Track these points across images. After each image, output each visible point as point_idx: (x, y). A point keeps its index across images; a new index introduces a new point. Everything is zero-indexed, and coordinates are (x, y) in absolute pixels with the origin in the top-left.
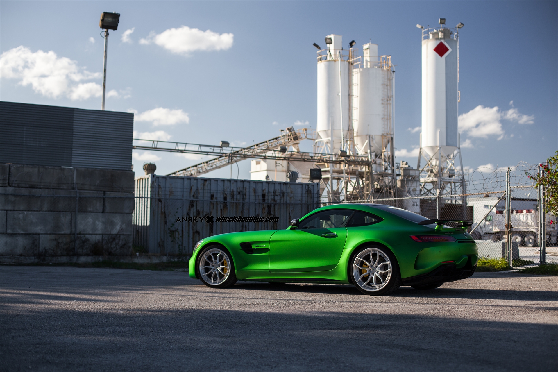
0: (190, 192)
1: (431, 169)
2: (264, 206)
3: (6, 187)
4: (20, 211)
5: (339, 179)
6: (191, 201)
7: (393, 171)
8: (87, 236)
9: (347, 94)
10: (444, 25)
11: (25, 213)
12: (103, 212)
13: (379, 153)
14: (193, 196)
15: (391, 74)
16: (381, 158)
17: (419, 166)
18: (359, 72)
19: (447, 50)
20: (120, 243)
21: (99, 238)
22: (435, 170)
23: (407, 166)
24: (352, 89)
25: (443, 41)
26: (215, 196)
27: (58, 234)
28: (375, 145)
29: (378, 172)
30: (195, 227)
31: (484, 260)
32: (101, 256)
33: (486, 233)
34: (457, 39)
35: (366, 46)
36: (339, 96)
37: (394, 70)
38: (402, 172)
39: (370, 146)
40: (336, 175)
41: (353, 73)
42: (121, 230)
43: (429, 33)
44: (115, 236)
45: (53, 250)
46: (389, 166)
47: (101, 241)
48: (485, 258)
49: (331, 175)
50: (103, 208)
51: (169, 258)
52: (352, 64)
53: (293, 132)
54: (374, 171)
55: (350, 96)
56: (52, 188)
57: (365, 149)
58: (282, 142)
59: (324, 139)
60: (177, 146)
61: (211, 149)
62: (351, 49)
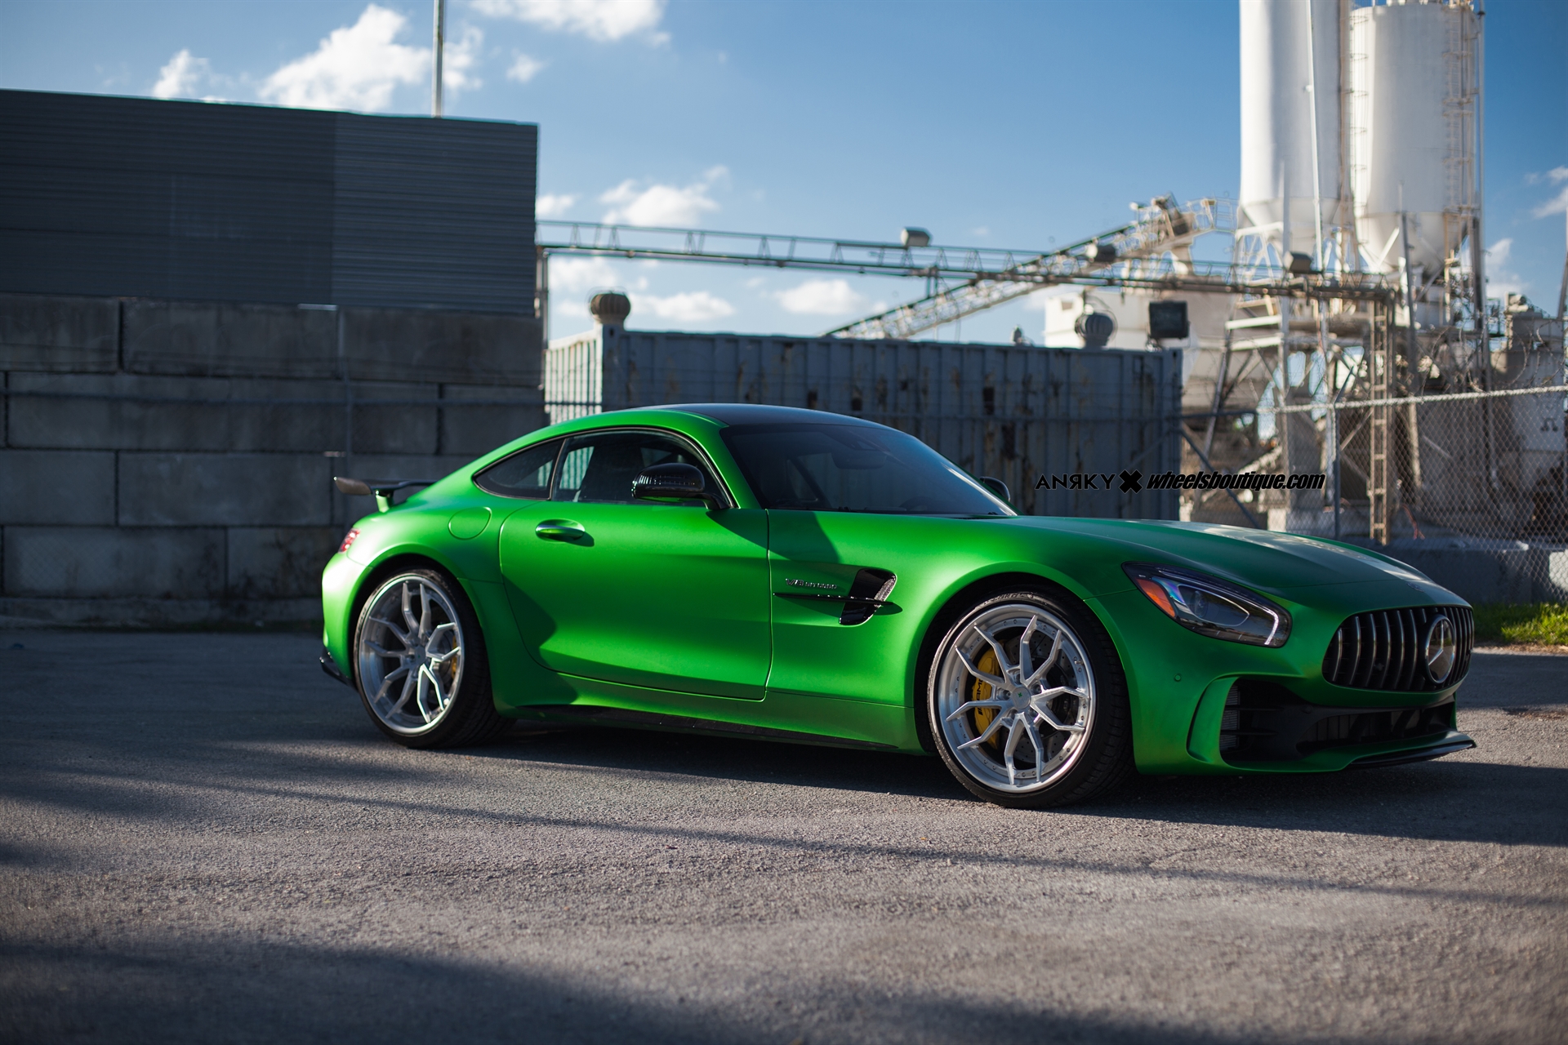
2: (991, 427)
3: (112, 373)
4: (158, 450)
5: (1309, 350)
7: (1479, 324)
9: (1334, 87)
11: (179, 457)
12: (438, 452)
13: (1435, 266)
15: (1472, 20)
16: (1442, 285)
17: (1563, 308)
18: (1370, 18)
23: (1524, 308)
24: (1349, 71)
27: (289, 527)
28: (1422, 246)
29: (1433, 327)
36: (1308, 93)
37: (1483, 9)
38: (1507, 328)
39: (1407, 247)
40: (1299, 337)
41: (1352, 23)
45: (274, 580)
46: (1468, 309)
49: (1285, 339)
50: (439, 440)
53: (1172, 211)
54: (1418, 325)
55: (1341, 92)
56: (264, 377)
57: (1392, 255)
58: (1137, 242)
59: (1263, 227)
60: (764, 245)
61: (873, 254)
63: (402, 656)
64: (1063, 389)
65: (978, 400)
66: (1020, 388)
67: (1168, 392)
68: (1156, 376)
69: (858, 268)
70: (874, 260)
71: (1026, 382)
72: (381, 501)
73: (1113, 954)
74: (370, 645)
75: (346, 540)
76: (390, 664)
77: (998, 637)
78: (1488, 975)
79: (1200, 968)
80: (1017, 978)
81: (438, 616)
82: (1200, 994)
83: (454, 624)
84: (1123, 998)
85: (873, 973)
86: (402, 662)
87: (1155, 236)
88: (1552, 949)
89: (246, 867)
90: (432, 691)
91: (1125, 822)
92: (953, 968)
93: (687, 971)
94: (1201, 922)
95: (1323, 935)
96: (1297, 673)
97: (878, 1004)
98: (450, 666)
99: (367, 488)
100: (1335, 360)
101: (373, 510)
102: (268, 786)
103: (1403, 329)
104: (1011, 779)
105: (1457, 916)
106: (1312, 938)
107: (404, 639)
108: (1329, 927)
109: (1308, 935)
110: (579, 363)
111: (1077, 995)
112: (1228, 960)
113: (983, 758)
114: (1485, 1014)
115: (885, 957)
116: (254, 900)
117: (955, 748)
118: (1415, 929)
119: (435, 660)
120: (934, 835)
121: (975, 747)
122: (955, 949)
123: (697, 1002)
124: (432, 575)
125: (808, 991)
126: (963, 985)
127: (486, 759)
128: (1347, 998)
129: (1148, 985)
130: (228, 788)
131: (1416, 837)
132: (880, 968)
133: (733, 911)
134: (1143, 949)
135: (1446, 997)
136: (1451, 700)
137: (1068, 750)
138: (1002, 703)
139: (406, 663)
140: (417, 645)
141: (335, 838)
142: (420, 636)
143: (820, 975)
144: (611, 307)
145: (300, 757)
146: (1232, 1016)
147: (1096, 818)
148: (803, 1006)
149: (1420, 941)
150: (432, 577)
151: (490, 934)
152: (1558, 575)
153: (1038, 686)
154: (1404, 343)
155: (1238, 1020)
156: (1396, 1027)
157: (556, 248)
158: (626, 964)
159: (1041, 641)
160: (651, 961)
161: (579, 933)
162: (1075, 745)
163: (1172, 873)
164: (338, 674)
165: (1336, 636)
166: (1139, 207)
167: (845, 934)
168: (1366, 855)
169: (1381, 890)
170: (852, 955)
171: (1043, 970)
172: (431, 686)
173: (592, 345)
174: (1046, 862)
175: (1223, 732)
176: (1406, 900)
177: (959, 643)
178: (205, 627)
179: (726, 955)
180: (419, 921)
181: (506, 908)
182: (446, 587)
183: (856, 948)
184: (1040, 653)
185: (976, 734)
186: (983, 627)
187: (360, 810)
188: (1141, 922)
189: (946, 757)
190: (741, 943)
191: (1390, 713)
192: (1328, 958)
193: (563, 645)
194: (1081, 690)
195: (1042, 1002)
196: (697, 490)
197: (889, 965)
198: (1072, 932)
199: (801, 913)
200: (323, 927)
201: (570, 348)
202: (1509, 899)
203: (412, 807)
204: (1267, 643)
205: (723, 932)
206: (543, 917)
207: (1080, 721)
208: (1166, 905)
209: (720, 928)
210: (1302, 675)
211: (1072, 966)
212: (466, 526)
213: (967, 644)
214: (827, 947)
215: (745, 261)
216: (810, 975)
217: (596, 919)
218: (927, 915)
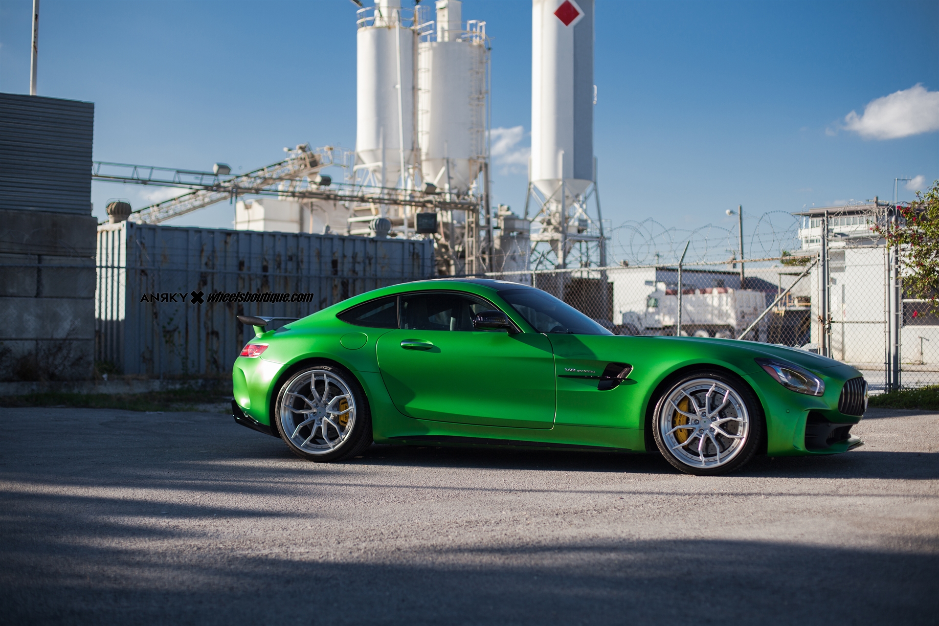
0: (201, 256)
1: (547, 217)
2: (336, 282)
6: (202, 273)
7: (488, 221)
8: (6, 343)
9: (410, 87)
12: (38, 295)
13: (464, 189)
14: (206, 264)
15: (485, 52)
17: (527, 213)
18: (429, 48)
19: (576, 14)
20: (71, 356)
21: (29, 346)
22: (555, 221)
23: (509, 213)
24: (417, 78)
26: (246, 264)
28: (458, 176)
30: (209, 323)
32: (34, 383)
33: (648, 329)
35: (441, 4)
36: (397, 89)
37: (491, 46)
38: (501, 224)
39: (450, 178)
41: (420, 51)
42: (74, 330)
44: (61, 342)
47: (34, 352)
50: (38, 288)
51: (164, 383)
52: (419, 34)
53: (309, 153)
54: (455, 222)
55: (413, 89)
57: (441, 182)
58: (289, 170)
59: (370, 164)
60: (135, 171)
61: (197, 178)
62: (418, 7)
63: (310, 413)
64: (373, 261)
65: (330, 267)
66: (351, 260)
67: (428, 263)
68: (420, 254)
69: (188, 186)
70: (198, 181)
71: (354, 257)
74: (287, 408)
76: (300, 418)
77: (693, 394)
81: (336, 391)
83: (348, 395)
86: (310, 416)
87: (299, 167)
98: (345, 417)
104: (702, 462)
107: (311, 404)
113: (686, 453)
117: (671, 449)
119: (334, 414)
121: (681, 448)
137: (733, 448)
139: (313, 416)
140: (320, 406)
142: (322, 401)
153: (715, 418)
159: (717, 396)
162: (738, 444)
165: (842, 391)
166: (289, 150)
172: (332, 428)
177: (671, 398)
184: (716, 402)
185: (680, 442)
186: (685, 390)
189: (665, 453)
193: (419, 404)
194: (740, 419)
196: (504, 324)
204: (815, 394)
207: (740, 433)
210: (830, 409)
215: (124, 180)
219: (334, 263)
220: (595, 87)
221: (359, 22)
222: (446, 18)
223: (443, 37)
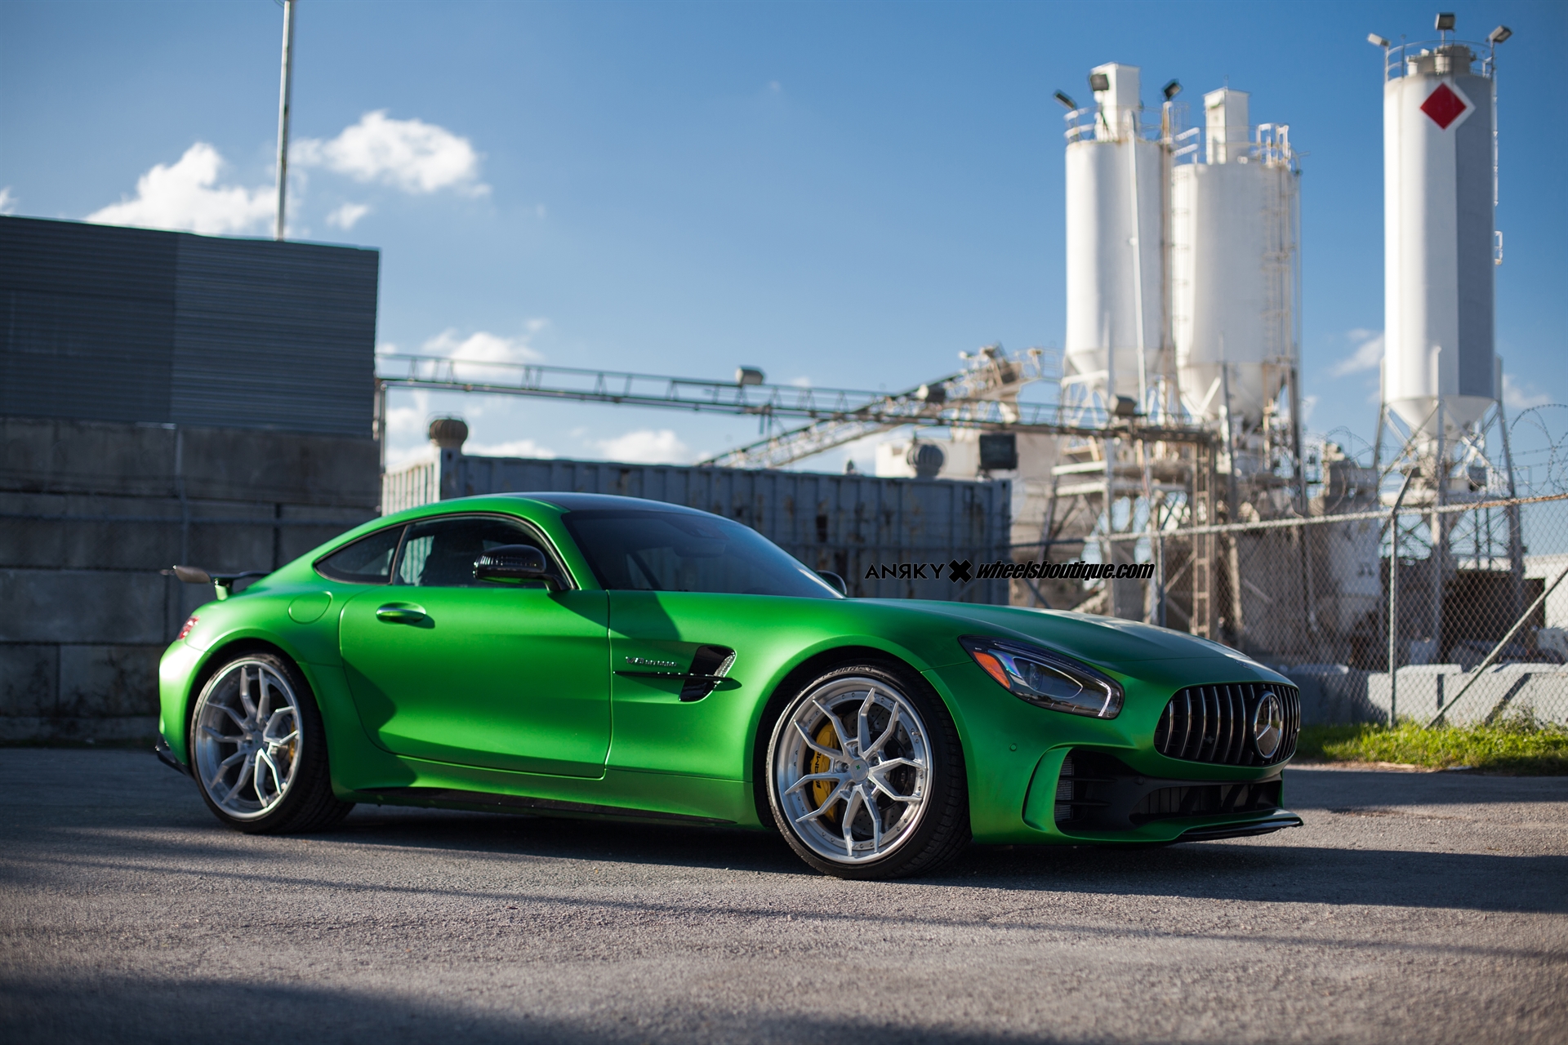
1: (1414, 465)
2: (825, 555)
5: (1134, 496)
7: (1297, 471)
9: (1156, 241)
10: (1449, 32)
11: (12, 573)
13: (1254, 416)
15: (1289, 179)
16: (1261, 433)
17: (1378, 457)
18: (1192, 175)
19: (1460, 107)
22: (1428, 469)
23: (1340, 457)
24: (1170, 226)
25: (1448, 82)
27: (123, 645)
28: (1243, 395)
29: (1253, 474)
31: (1554, 733)
34: (1492, 74)
35: (1213, 99)
36: (1132, 246)
37: (1300, 169)
38: (1325, 476)
39: (1228, 397)
40: (1122, 483)
41: (1174, 179)
43: (1407, 59)
45: (106, 698)
46: (1287, 457)
48: (1558, 728)
49: (1110, 485)
52: (1170, 151)
53: (1000, 360)
54: (1238, 472)
55: (1161, 245)
56: (100, 494)
57: (1213, 404)
58: (966, 389)
59: (1088, 375)
60: (600, 382)
61: (708, 392)
62: (1167, 105)
63: (239, 741)
64: (894, 518)
65: (812, 528)
66: (852, 516)
67: (997, 522)
68: (985, 506)
69: (693, 405)
70: (709, 398)
71: (859, 511)
72: (220, 590)
73: (955, 982)
74: (206, 731)
75: (185, 628)
76: (226, 749)
77: (836, 711)
78: (1323, 996)
79: (1041, 992)
80: (861, 1000)
81: (277, 700)
82: (1042, 1011)
83: (293, 708)
84: (966, 1014)
85: (717, 996)
86: (239, 747)
87: (983, 385)
88: (1384, 977)
89: (81, 919)
90: (270, 777)
91: (962, 890)
92: (797, 993)
93: (531, 995)
94: (1040, 960)
95: (1161, 968)
96: (1131, 745)
97: (723, 1019)
98: (287, 752)
99: (207, 575)
100: (1159, 506)
101: (212, 598)
102: (103, 861)
103: (1223, 477)
104: (849, 851)
105: (1290, 955)
106: (1149, 970)
107: (243, 724)
108: (1165, 962)
109: (1146, 968)
110: (416, 485)
111: (921, 1012)
112: (1068, 986)
113: (821, 830)
114: (1321, 1023)
115: (728, 984)
116: (90, 944)
117: (794, 821)
118: (1250, 964)
119: (274, 744)
120: (773, 899)
121: (813, 820)
122: (798, 979)
123: (542, 1018)
124: (272, 659)
125: (653, 1009)
126: (808, 1005)
127: (323, 842)
128: (1186, 1013)
129: (990, 1005)
130: (62, 862)
131: (1248, 900)
132: (724, 993)
133: (575, 953)
134: (984, 979)
135: (1283, 1011)
136: (1279, 778)
137: (906, 821)
138: (840, 776)
139: (243, 748)
140: (254, 730)
141: (172, 899)
142: (258, 721)
143: (664, 998)
144: (449, 432)
145: (135, 840)
146: (1074, 1026)
147: (933, 887)
148: (648, 1021)
149: (1255, 972)
150: (272, 662)
151: (331, 969)
152: (1377, 696)
153: (876, 758)
154: (1227, 493)
155: (1080, 1029)
156: (1235, 1034)
157: (393, 381)
158: (470, 990)
159: (879, 714)
160: (495, 988)
161: (422, 968)
162: (913, 815)
163: (1009, 926)
164: (174, 762)
165: (1167, 708)
166: (968, 356)
167: (688, 968)
168: (1199, 912)
169: (1215, 937)
170: (696, 983)
171: (886, 994)
172: (268, 771)
173: (429, 469)
174: (885, 919)
175: (1057, 802)
176: (1239, 943)
177: (798, 717)
178: (34, 743)
179: (570, 983)
180: (259, 959)
181: (347, 950)
182: (285, 671)
183: (698, 980)
184: (877, 726)
185: (814, 806)
186: (822, 701)
187: (196, 879)
188: (981, 960)
189: (784, 831)
190: (585, 975)
191: (1220, 786)
192: (1166, 984)
193: (403, 727)
194: (918, 762)
195: (886, 1017)
196: (538, 571)
197: (733, 991)
198: (914, 967)
199: (644, 954)
200: (162, 964)
201: (407, 473)
202: (1340, 943)
203: (249, 877)
204: (1100, 715)
205: (566, 967)
206: (385, 957)
207: (917, 791)
208: (1005, 948)
209: (563, 964)
210: (1135, 746)
211: (915, 990)
212: (306, 611)
213: (806, 718)
214: (671, 977)
215: (582, 396)
216: (655, 998)
217: (438, 959)
218: (770, 955)
219: (821, 522)
220: (1498, 233)
221: (1070, 133)
222: (1222, 122)
223: (1215, 154)
